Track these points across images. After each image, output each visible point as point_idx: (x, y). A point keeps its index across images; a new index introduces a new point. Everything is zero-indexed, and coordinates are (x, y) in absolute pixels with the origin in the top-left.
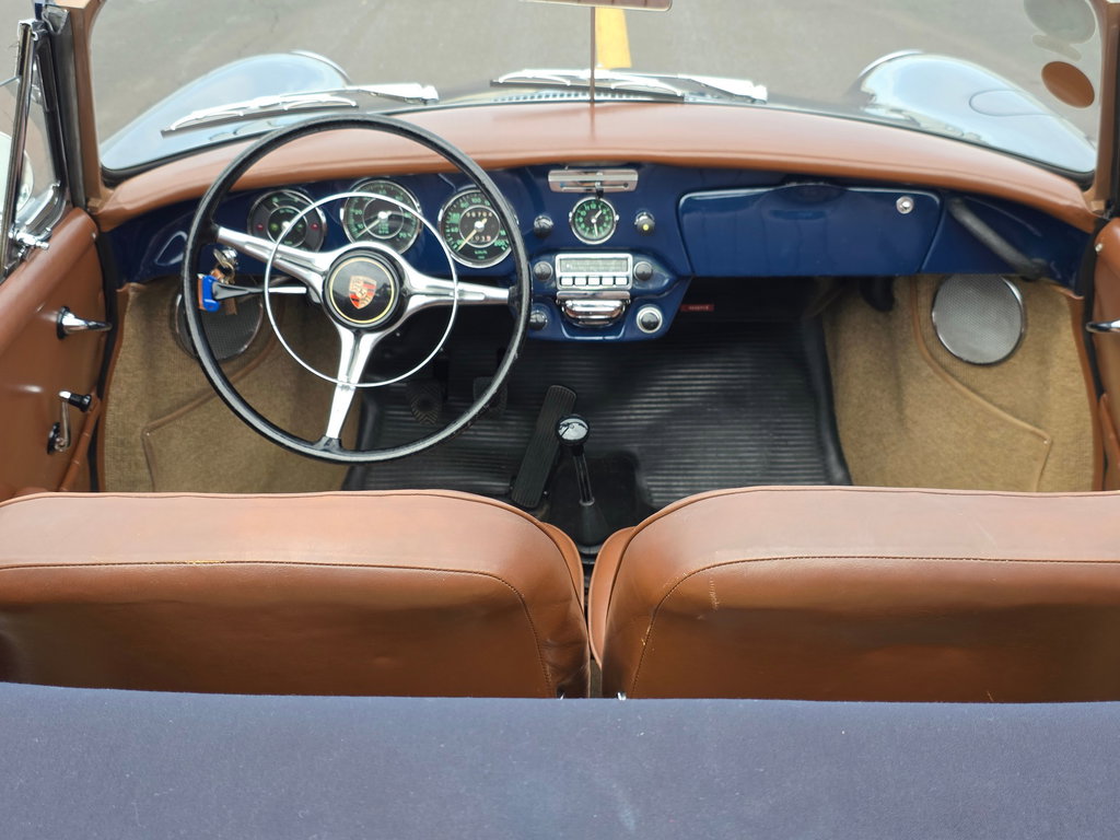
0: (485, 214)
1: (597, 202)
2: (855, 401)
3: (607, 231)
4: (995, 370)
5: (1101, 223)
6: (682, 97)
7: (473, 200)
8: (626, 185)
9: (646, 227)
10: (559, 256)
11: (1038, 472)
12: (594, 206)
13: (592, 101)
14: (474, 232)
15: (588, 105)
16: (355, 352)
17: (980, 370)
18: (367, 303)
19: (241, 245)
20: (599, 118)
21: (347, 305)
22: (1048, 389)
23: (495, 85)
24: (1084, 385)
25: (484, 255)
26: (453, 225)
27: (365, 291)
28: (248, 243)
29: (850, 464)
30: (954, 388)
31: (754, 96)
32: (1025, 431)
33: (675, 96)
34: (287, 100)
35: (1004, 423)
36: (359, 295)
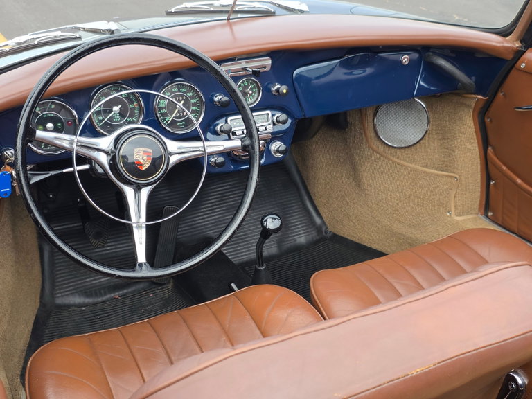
0: (181, 98)
1: (248, 80)
2: (323, 182)
3: (255, 98)
4: (412, 149)
5: (519, 54)
6: (274, 12)
7: (173, 90)
8: (265, 67)
9: (285, 91)
10: (229, 119)
11: (453, 196)
12: (246, 84)
13: (229, 19)
14: (177, 110)
15: (226, 21)
16: (137, 201)
17: (403, 150)
18: (148, 166)
19: (51, 140)
20: (235, 28)
21: (134, 169)
22: (454, 151)
23: (169, 14)
24: (477, 145)
25: (183, 125)
26: (164, 108)
27: (145, 157)
28: (56, 138)
29: (324, 216)
30: (394, 162)
31: (303, 10)
32: (442, 176)
33: (270, 12)
34: (35, 37)
35: (428, 174)
36: (142, 161)
